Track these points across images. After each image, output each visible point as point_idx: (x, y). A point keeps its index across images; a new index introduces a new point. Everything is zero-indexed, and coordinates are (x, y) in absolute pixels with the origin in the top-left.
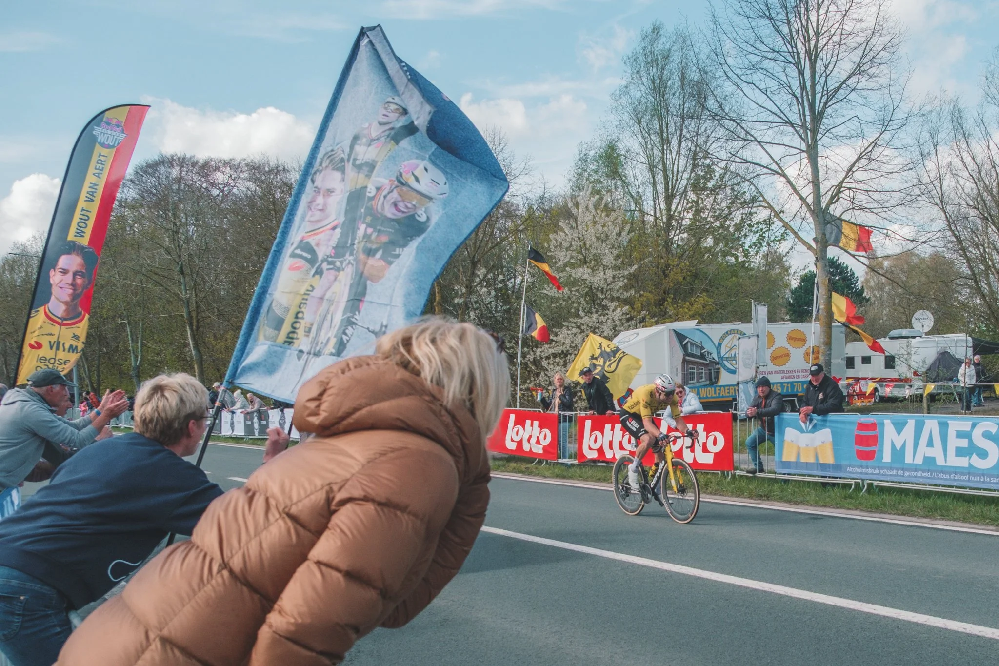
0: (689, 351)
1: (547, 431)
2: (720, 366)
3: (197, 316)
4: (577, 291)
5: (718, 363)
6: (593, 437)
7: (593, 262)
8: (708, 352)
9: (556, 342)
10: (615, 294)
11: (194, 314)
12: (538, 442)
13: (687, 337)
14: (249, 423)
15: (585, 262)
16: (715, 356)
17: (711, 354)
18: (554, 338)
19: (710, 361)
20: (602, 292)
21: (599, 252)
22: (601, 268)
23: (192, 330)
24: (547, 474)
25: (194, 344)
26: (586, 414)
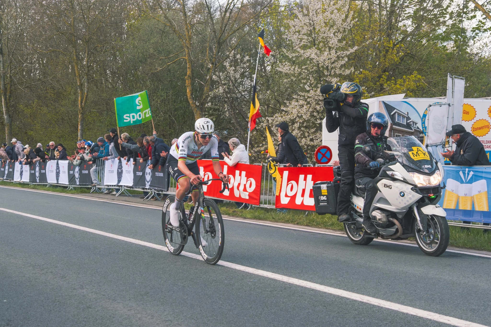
0: (397, 121)
1: (253, 180)
2: (424, 135)
3: (10, 88)
4: (306, 69)
5: (422, 132)
6: (290, 186)
7: (321, 44)
8: (413, 122)
9: (286, 112)
10: (338, 71)
11: (8, 87)
12: (245, 190)
13: (395, 109)
14: (33, 172)
15: (313, 43)
16: (420, 125)
17: (416, 124)
18: (285, 109)
19: (415, 130)
20: (328, 70)
21: (326, 35)
22: (327, 49)
23: (5, 99)
24: (248, 216)
25: (6, 110)
26: (285, 166)
